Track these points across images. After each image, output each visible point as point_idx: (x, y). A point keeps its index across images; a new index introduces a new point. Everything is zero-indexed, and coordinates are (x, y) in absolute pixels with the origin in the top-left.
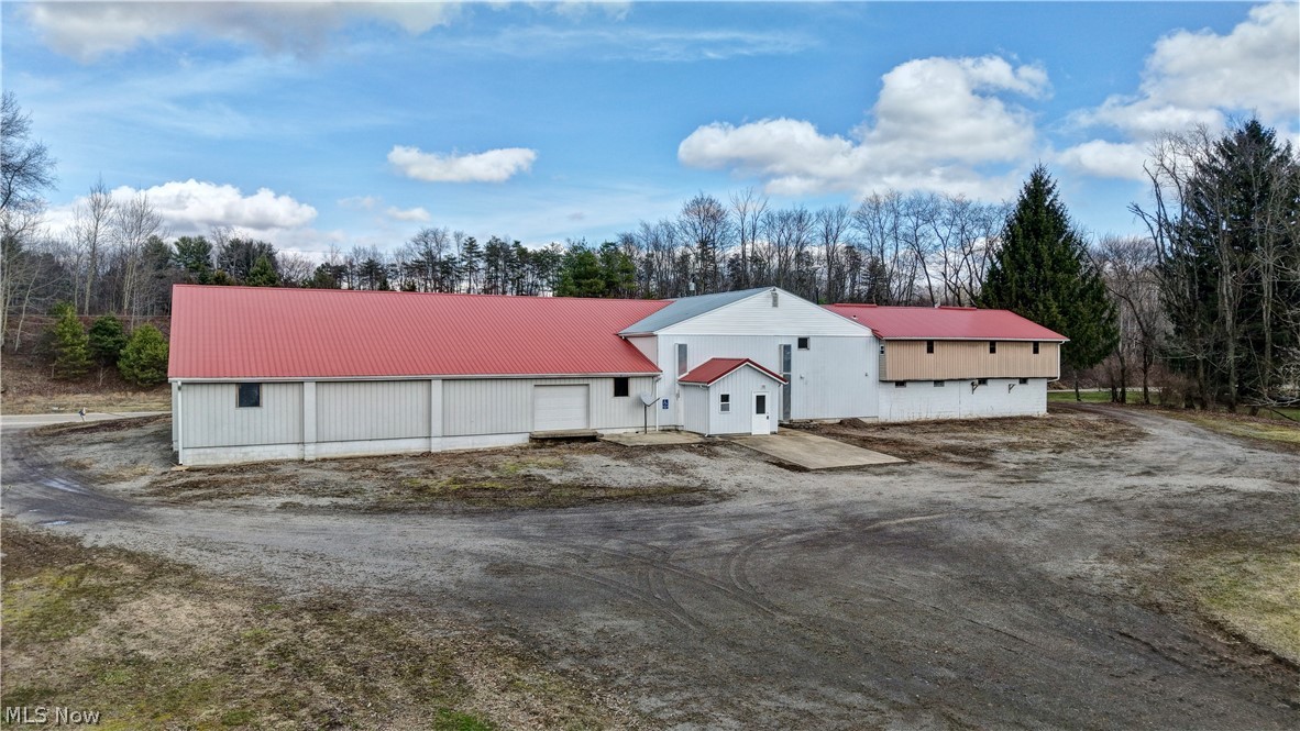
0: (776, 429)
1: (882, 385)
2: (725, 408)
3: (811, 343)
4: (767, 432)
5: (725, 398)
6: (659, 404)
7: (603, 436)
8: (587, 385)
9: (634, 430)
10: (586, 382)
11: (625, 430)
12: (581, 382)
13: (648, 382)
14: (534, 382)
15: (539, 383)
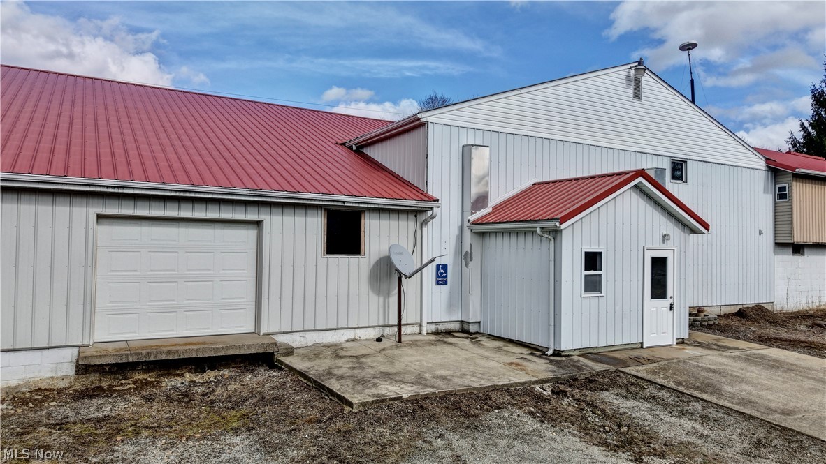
0: (685, 333)
1: (779, 250)
2: (593, 285)
3: (692, 170)
4: (671, 341)
5: (593, 260)
6: (430, 273)
7: (290, 351)
8: (258, 224)
9: (374, 333)
10: (252, 215)
11: (350, 334)
12: (240, 215)
13: (406, 226)
14: (96, 208)
15: (112, 209)
